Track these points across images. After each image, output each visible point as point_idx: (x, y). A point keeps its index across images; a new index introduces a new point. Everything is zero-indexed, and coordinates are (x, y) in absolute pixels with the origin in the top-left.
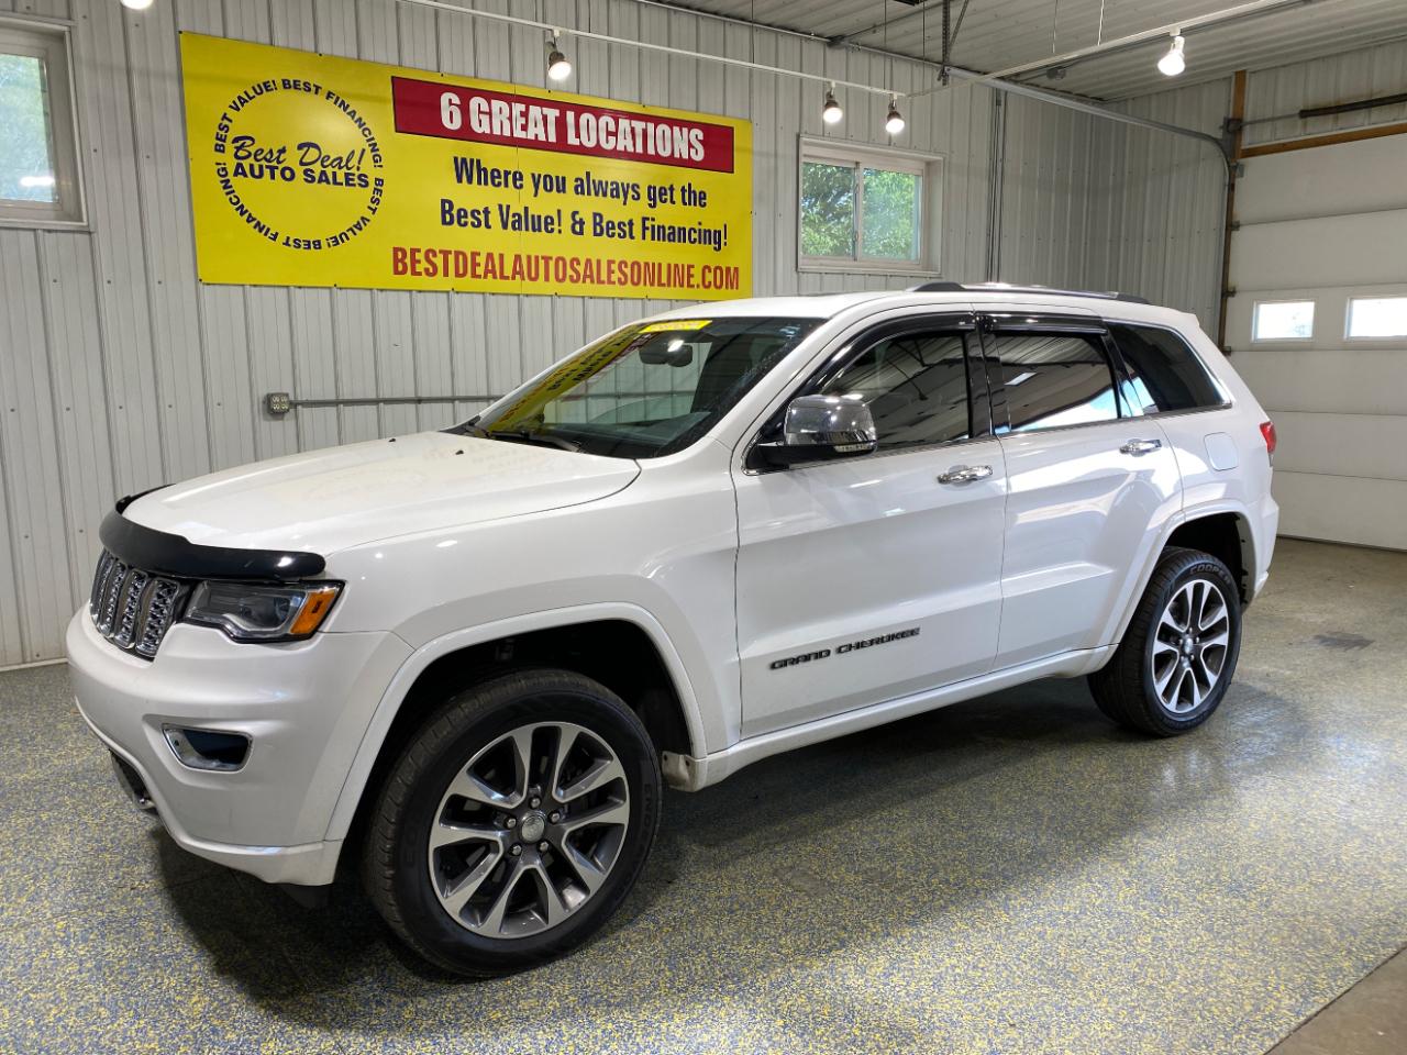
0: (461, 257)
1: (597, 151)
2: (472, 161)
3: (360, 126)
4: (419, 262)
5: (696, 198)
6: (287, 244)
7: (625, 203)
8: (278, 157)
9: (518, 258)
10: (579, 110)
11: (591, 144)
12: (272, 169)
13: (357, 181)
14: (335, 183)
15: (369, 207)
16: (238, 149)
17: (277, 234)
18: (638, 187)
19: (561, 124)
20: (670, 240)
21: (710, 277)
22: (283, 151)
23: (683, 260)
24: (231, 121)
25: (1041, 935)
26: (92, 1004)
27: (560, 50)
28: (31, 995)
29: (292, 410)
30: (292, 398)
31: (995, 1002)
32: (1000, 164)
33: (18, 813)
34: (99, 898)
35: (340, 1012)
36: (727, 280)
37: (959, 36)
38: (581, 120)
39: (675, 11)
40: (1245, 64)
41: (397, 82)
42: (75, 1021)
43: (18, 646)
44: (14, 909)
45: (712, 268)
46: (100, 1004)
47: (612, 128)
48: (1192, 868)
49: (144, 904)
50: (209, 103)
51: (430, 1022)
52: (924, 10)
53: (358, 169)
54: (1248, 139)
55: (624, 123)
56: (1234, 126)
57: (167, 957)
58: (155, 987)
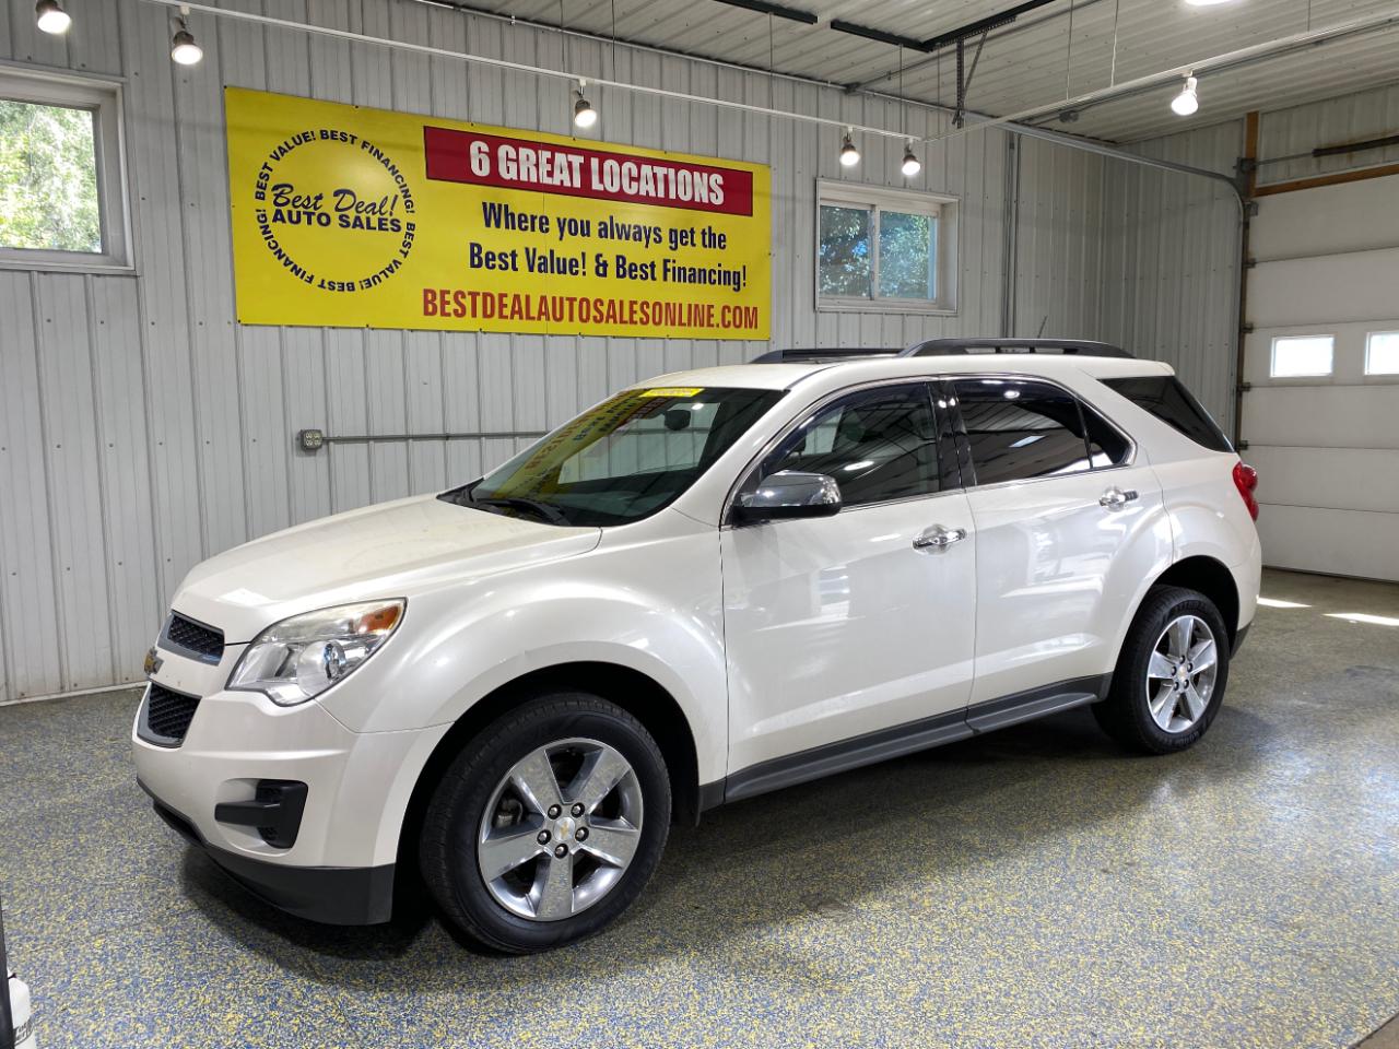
0: (489, 299)
1: (620, 196)
2: (500, 206)
3: (393, 174)
4: (448, 303)
5: (715, 240)
6: (322, 286)
7: (647, 246)
8: (315, 204)
9: (543, 299)
10: (603, 156)
11: (615, 189)
12: (309, 215)
13: (389, 226)
14: (369, 227)
15: (401, 251)
16: (278, 196)
17: (312, 276)
18: (660, 230)
19: (585, 170)
20: (690, 281)
21: (729, 317)
22: (319, 198)
23: (704, 301)
24: (271, 170)
25: (1074, 964)
26: (129, 1020)
27: (585, 98)
28: (72, 1011)
29: (324, 447)
30: (324, 435)
31: (1029, 1029)
32: (1014, 205)
33: (57, 836)
34: (136, 918)
35: (372, 1030)
36: (748, 317)
37: (973, 81)
38: (605, 166)
39: (696, 62)
40: (1258, 105)
41: (429, 132)
42: (113, 1036)
43: (58, 675)
44: (54, 927)
45: (732, 308)
46: (138, 1020)
47: (635, 173)
48: (1226, 898)
49: (179, 924)
50: (251, 153)
51: (461, 1041)
52: (938, 57)
53: (391, 214)
54: (1262, 179)
55: (646, 170)
56: (1248, 165)
57: (201, 975)
58: (189, 1004)
